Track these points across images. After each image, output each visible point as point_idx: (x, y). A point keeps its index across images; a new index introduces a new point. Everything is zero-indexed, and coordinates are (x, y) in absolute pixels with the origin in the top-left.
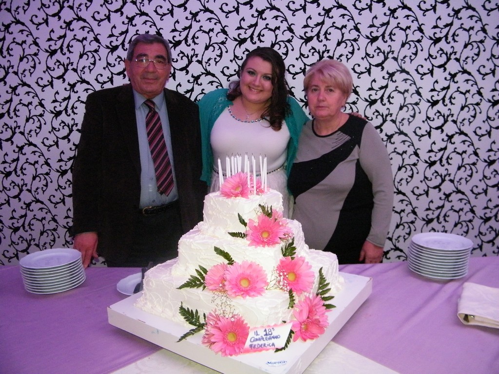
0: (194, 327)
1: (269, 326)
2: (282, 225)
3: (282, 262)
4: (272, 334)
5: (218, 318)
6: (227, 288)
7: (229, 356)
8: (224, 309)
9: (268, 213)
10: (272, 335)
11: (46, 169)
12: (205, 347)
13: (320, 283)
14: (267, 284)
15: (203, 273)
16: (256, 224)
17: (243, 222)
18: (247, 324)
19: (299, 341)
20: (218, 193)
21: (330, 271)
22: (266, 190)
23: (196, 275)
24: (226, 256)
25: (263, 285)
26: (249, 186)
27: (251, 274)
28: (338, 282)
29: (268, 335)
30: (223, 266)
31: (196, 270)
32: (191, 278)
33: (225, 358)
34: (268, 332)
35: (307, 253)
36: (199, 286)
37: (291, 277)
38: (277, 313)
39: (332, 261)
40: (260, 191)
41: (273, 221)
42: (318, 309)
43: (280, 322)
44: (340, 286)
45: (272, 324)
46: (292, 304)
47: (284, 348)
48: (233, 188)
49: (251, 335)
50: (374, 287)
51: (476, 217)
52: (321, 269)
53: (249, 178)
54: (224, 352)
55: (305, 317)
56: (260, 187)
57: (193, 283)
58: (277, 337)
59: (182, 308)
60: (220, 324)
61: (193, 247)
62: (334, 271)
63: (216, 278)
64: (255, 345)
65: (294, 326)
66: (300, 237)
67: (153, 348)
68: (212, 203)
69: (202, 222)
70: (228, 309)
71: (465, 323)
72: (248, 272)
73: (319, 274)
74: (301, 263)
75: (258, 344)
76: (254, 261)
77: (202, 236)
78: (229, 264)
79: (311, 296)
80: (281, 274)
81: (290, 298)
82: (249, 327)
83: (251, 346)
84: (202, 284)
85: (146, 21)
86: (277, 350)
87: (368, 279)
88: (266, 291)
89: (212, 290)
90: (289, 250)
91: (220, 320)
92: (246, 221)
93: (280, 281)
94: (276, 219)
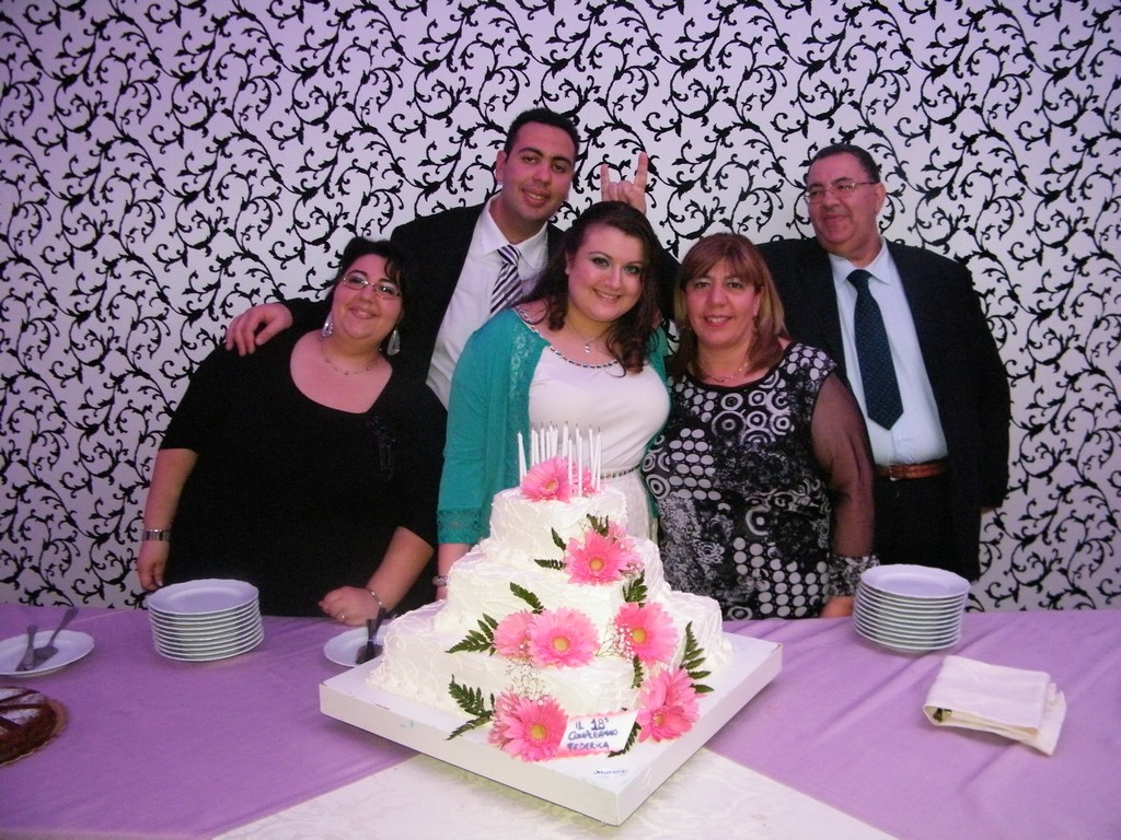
0: (474, 717)
1: (599, 715)
2: (625, 549)
3: (623, 611)
4: (604, 728)
5: (515, 699)
6: (531, 651)
7: (534, 762)
8: (526, 685)
9: (601, 529)
10: (605, 730)
12: (494, 751)
13: (688, 649)
14: (598, 647)
15: (490, 627)
16: (582, 547)
17: (559, 543)
18: (563, 711)
19: (649, 744)
20: (516, 492)
21: (706, 629)
22: (598, 489)
23: (478, 629)
24: (530, 598)
25: (590, 648)
26: (570, 483)
27: (572, 630)
28: (722, 648)
29: (598, 729)
30: (525, 616)
31: (479, 621)
32: (470, 634)
33: (528, 763)
34: (597, 723)
35: (668, 598)
36: (484, 648)
37: (638, 637)
38: (614, 694)
39: (711, 611)
40: (588, 490)
41: (610, 541)
42: (683, 690)
43: (618, 708)
44: (723, 656)
45: (607, 711)
46: (638, 682)
47: (623, 752)
48: (542, 484)
49: (571, 728)
50: (786, 660)
51: (1005, 535)
52: (690, 625)
53: (571, 468)
54: (526, 756)
55: (659, 702)
56: (589, 482)
57: (472, 644)
58: (611, 733)
59: (453, 686)
60: (519, 711)
61: (473, 582)
62: (714, 629)
63: (513, 636)
64: (576, 745)
65: (640, 716)
66: (655, 569)
67: (401, 752)
68: (506, 509)
69: (487, 540)
70: (533, 687)
71: (936, 723)
72: (567, 626)
73: (685, 633)
74: (654, 612)
75: (582, 744)
76: (576, 608)
77: (488, 565)
78: (534, 612)
79: (671, 671)
80: (622, 630)
81: (635, 670)
82: (567, 717)
83: (570, 746)
84: (487, 645)
85: (373, 143)
86: (613, 754)
87: (775, 645)
88: (596, 658)
89: (507, 655)
90: (636, 591)
91: (519, 704)
92: (565, 541)
93: (619, 642)
94: (615, 539)
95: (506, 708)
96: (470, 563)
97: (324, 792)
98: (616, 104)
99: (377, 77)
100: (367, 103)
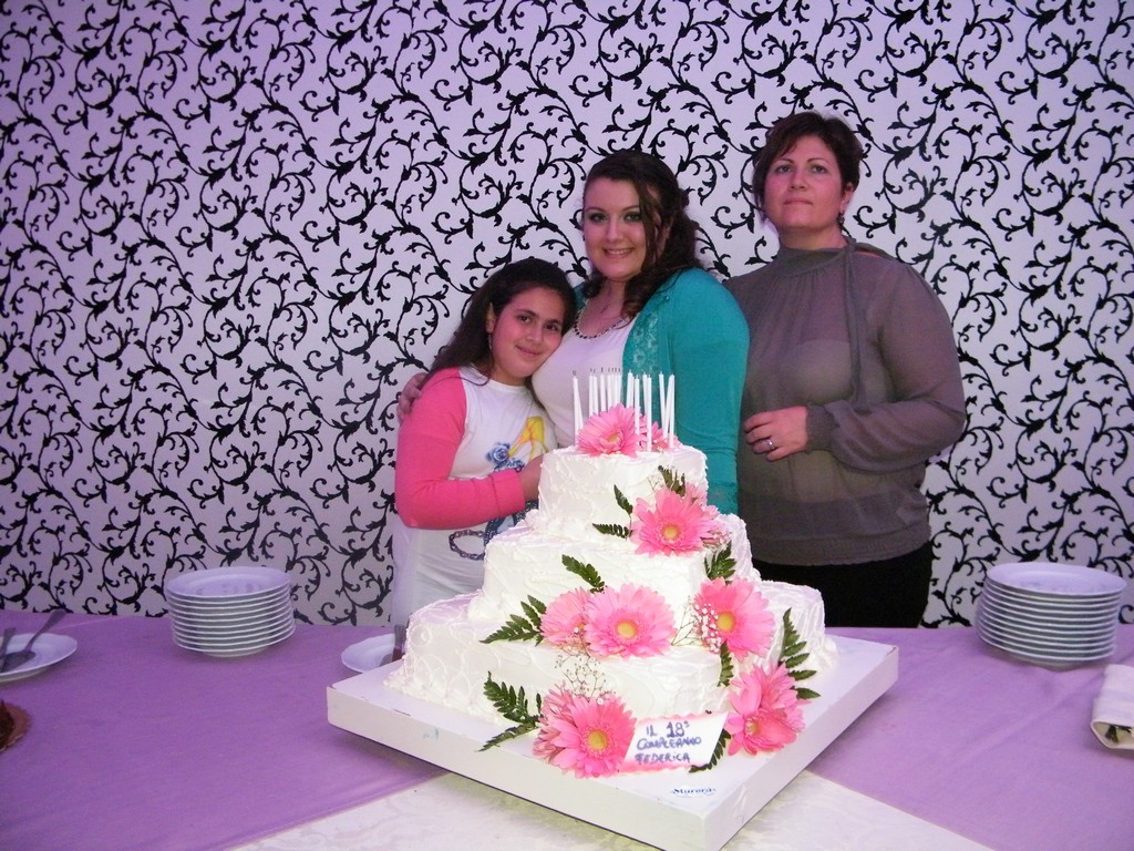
0: (516, 724)
1: (677, 717)
2: (707, 513)
3: (706, 589)
4: (683, 734)
5: (567, 696)
6: (588, 638)
7: (592, 779)
8: (581, 679)
9: (677, 486)
10: (685, 737)
11: (186, 422)
12: (540, 765)
13: (786, 642)
14: (675, 633)
15: (536, 611)
16: (653, 510)
17: (624, 503)
18: (630, 713)
19: (743, 757)
21: (807, 622)
22: (671, 445)
23: (522, 614)
24: (588, 573)
25: (664, 634)
26: (638, 432)
27: (641, 611)
28: (824, 649)
29: (676, 736)
30: (581, 598)
31: (523, 604)
32: (511, 620)
33: (584, 779)
34: (674, 729)
36: (528, 637)
37: (725, 624)
38: (695, 692)
39: (811, 600)
40: (659, 445)
41: (687, 503)
42: (783, 692)
43: (701, 710)
44: (827, 658)
45: (685, 713)
46: (726, 681)
47: (708, 766)
48: (604, 435)
49: (640, 733)
50: (902, 672)
52: (788, 612)
53: (637, 415)
54: (582, 770)
55: (752, 706)
56: (659, 436)
57: (514, 631)
58: (693, 742)
59: (490, 685)
60: (573, 712)
61: (516, 557)
62: (815, 624)
63: (565, 622)
64: (647, 756)
65: (729, 721)
66: (742, 547)
67: (426, 771)
68: (558, 468)
69: (534, 511)
70: (590, 680)
71: (1108, 744)
72: (634, 607)
73: (783, 623)
74: (746, 592)
75: (654, 755)
76: (646, 585)
77: (535, 538)
78: (592, 591)
79: (766, 669)
80: (705, 611)
81: (722, 663)
82: (635, 719)
83: (639, 757)
84: (534, 633)
85: (414, 112)
86: (695, 769)
87: (889, 649)
88: (672, 648)
89: (557, 643)
90: (721, 564)
91: (573, 703)
92: (630, 502)
93: (701, 624)
94: (694, 499)
95: (555, 708)
96: (512, 536)
97: (323, 816)
98: (681, 64)
99: (419, 40)
100: (408, 69)
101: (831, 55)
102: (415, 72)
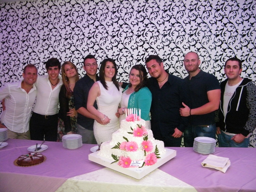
0: (116, 161)
2: (144, 131)
3: (143, 142)
5: (123, 157)
6: (126, 149)
7: (125, 168)
8: (124, 155)
9: (140, 127)
12: (119, 166)
13: (156, 150)
14: (138, 148)
15: (119, 144)
16: (136, 130)
17: (132, 129)
19: (147, 166)
21: (160, 147)
22: (140, 120)
23: (117, 145)
24: (126, 139)
25: (137, 148)
26: (135, 118)
29: (137, 163)
30: (125, 142)
31: (117, 143)
32: (115, 145)
35: (153, 140)
36: (118, 148)
37: (146, 147)
38: (140, 157)
40: (138, 120)
42: (154, 157)
43: (141, 159)
45: (138, 160)
46: (145, 155)
47: (141, 167)
48: (130, 119)
49: (132, 162)
52: (157, 145)
53: (135, 116)
54: (124, 167)
55: (149, 159)
57: (116, 147)
58: (140, 164)
59: (112, 155)
60: (123, 159)
61: (116, 136)
63: (123, 146)
65: (145, 161)
66: (151, 135)
67: (103, 167)
68: (123, 123)
70: (126, 155)
71: (204, 166)
72: (133, 144)
73: (155, 147)
74: (149, 143)
75: (134, 165)
76: (134, 141)
77: (119, 133)
78: (127, 142)
79: (152, 154)
80: (143, 145)
81: (145, 153)
82: (132, 160)
83: (132, 165)
86: (139, 167)
88: (137, 150)
89: (122, 150)
90: (146, 138)
92: (133, 129)
93: (142, 147)
94: (142, 129)
95: (121, 158)
96: (116, 133)
98: (151, 44)
99: (103, 39)
100: (101, 44)
101: (178, 42)
102: (102, 44)
